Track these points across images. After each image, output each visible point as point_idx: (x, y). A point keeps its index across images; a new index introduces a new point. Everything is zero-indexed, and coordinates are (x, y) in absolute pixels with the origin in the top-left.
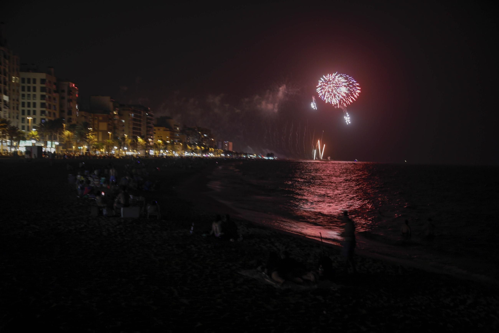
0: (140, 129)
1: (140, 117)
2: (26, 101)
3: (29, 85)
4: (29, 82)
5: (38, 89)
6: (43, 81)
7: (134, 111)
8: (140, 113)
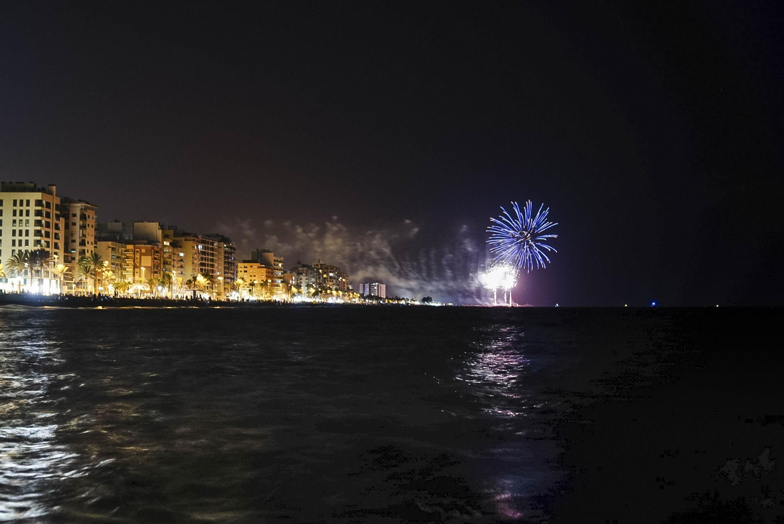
0: (212, 266)
1: (212, 249)
2: (17, 228)
3: (21, 208)
4: (21, 205)
5: (32, 213)
6: (39, 203)
7: (202, 242)
8: (212, 244)
